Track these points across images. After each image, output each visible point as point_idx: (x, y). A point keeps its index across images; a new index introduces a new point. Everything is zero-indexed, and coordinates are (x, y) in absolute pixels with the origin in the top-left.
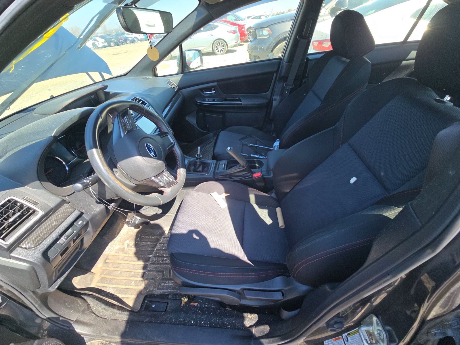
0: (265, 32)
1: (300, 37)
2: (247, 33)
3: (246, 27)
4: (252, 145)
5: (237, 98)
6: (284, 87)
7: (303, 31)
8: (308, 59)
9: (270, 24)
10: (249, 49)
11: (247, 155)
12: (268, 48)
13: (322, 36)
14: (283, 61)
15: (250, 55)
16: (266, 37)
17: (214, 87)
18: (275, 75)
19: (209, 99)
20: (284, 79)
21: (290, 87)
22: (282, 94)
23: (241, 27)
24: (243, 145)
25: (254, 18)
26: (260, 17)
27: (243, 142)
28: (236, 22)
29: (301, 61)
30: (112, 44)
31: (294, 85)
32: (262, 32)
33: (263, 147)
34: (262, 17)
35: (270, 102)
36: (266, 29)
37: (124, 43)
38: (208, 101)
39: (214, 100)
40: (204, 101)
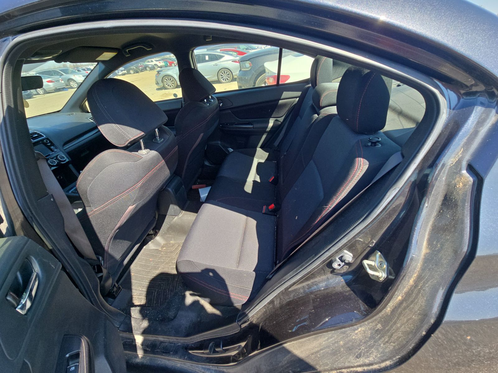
0: (247, 65)
9: (249, 59)
16: (248, 69)
30: (132, 72)
36: (247, 62)
37: (143, 70)
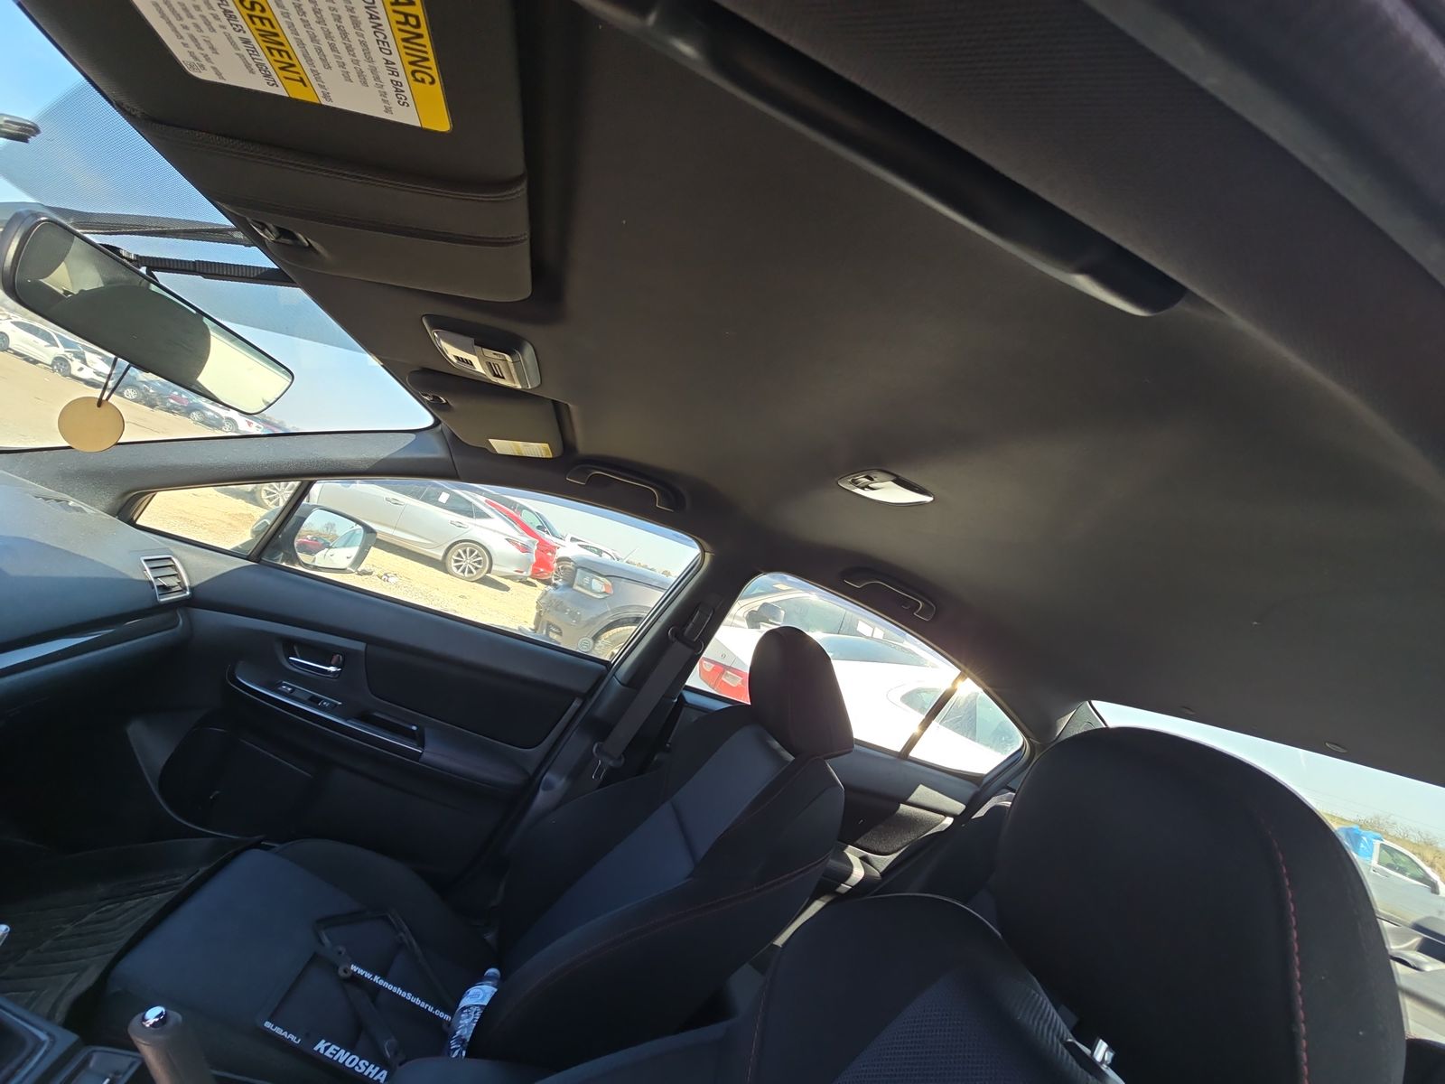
0: (598, 585)
1: (675, 634)
2: (555, 565)
3: (560, 553)
4: (361, 972)
5: (414, 728)
6: (592, 754)
7: (686, 624)
8: (681, 698)
9: (615, 575)
10: (543, 601)
11: (293, 1038)
12: (590, 623)
13: (724, 656)
14: (614, 675)
15: (539, 615)
16: (595, 596)
17: (346, 653)
18: (576, 704)
19: (294, 689)
20: (600, 729)
21: (611, 763)
22: (576, 774)
23: (545, 548)
24: (315, 959)
25: (585, 547)
26: (600, 552)
27: (326, 940)
28: (539, 532)
29: (663, 696)
31: (623, 760)
32: (591, 582)
33: (409, 996)
34: (604, 554)
35: (531, 785)
36: (601, 578)
38: (286, 696)
39: (314, 701)
40: (273, 687)
